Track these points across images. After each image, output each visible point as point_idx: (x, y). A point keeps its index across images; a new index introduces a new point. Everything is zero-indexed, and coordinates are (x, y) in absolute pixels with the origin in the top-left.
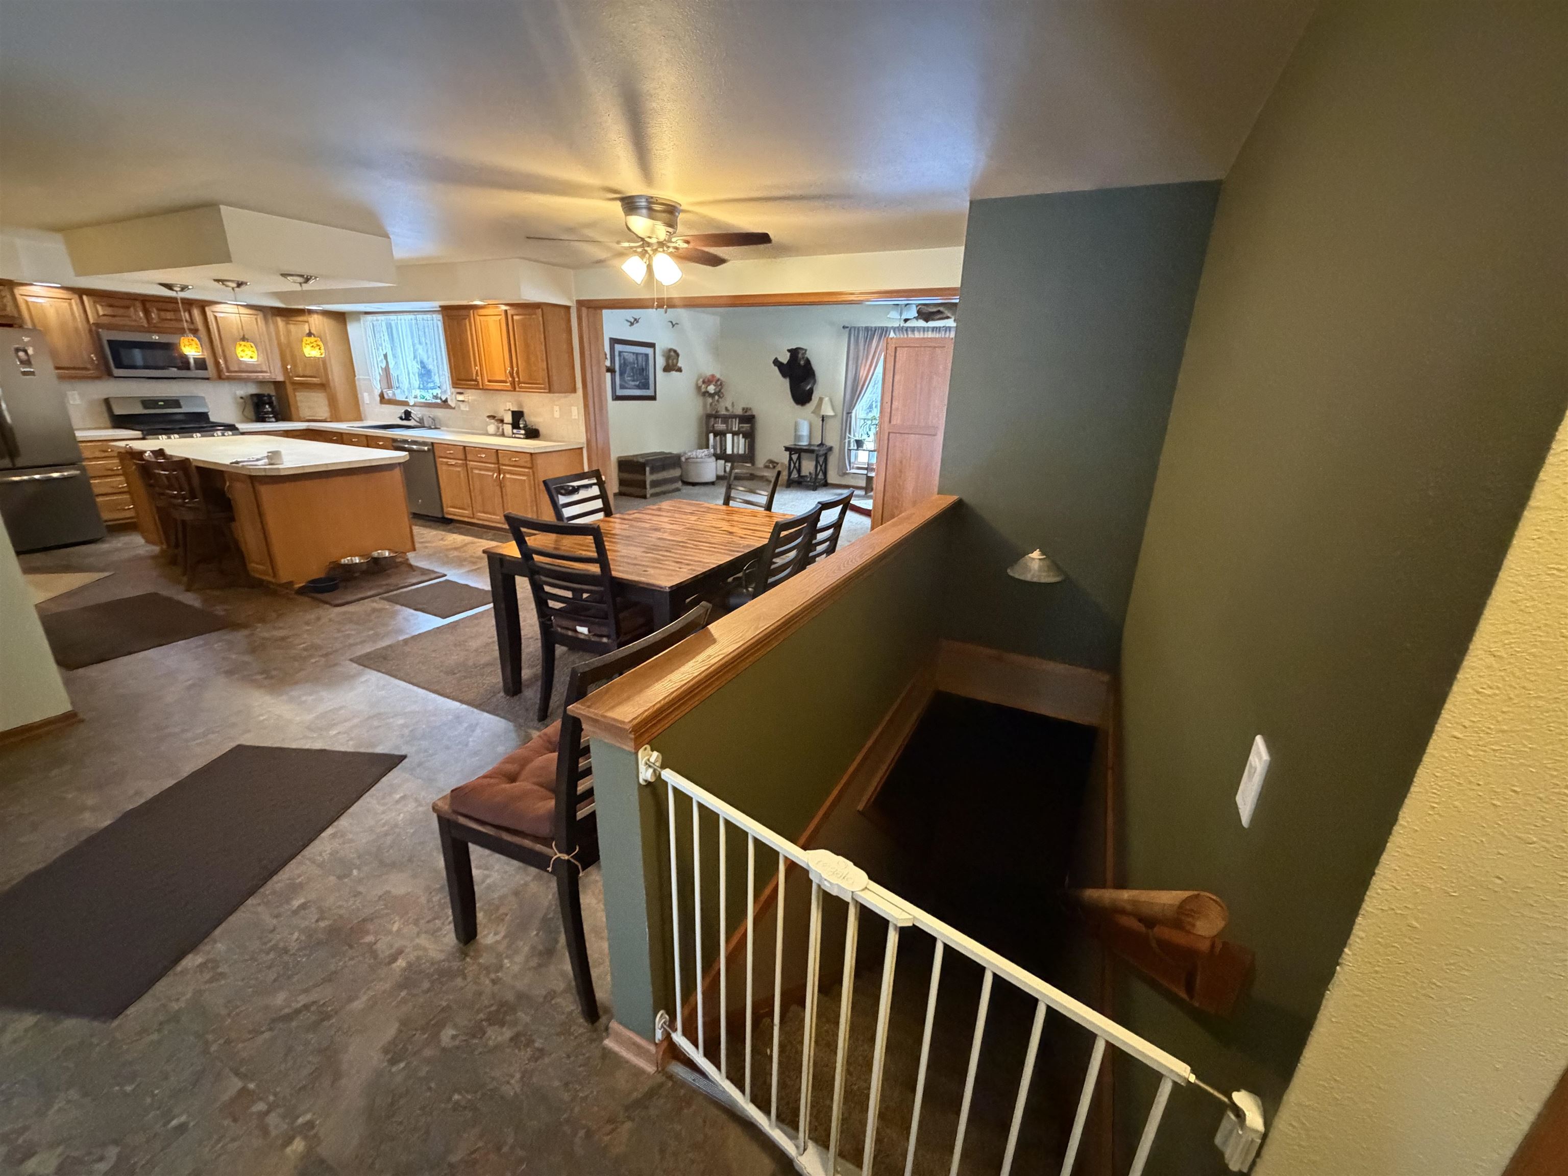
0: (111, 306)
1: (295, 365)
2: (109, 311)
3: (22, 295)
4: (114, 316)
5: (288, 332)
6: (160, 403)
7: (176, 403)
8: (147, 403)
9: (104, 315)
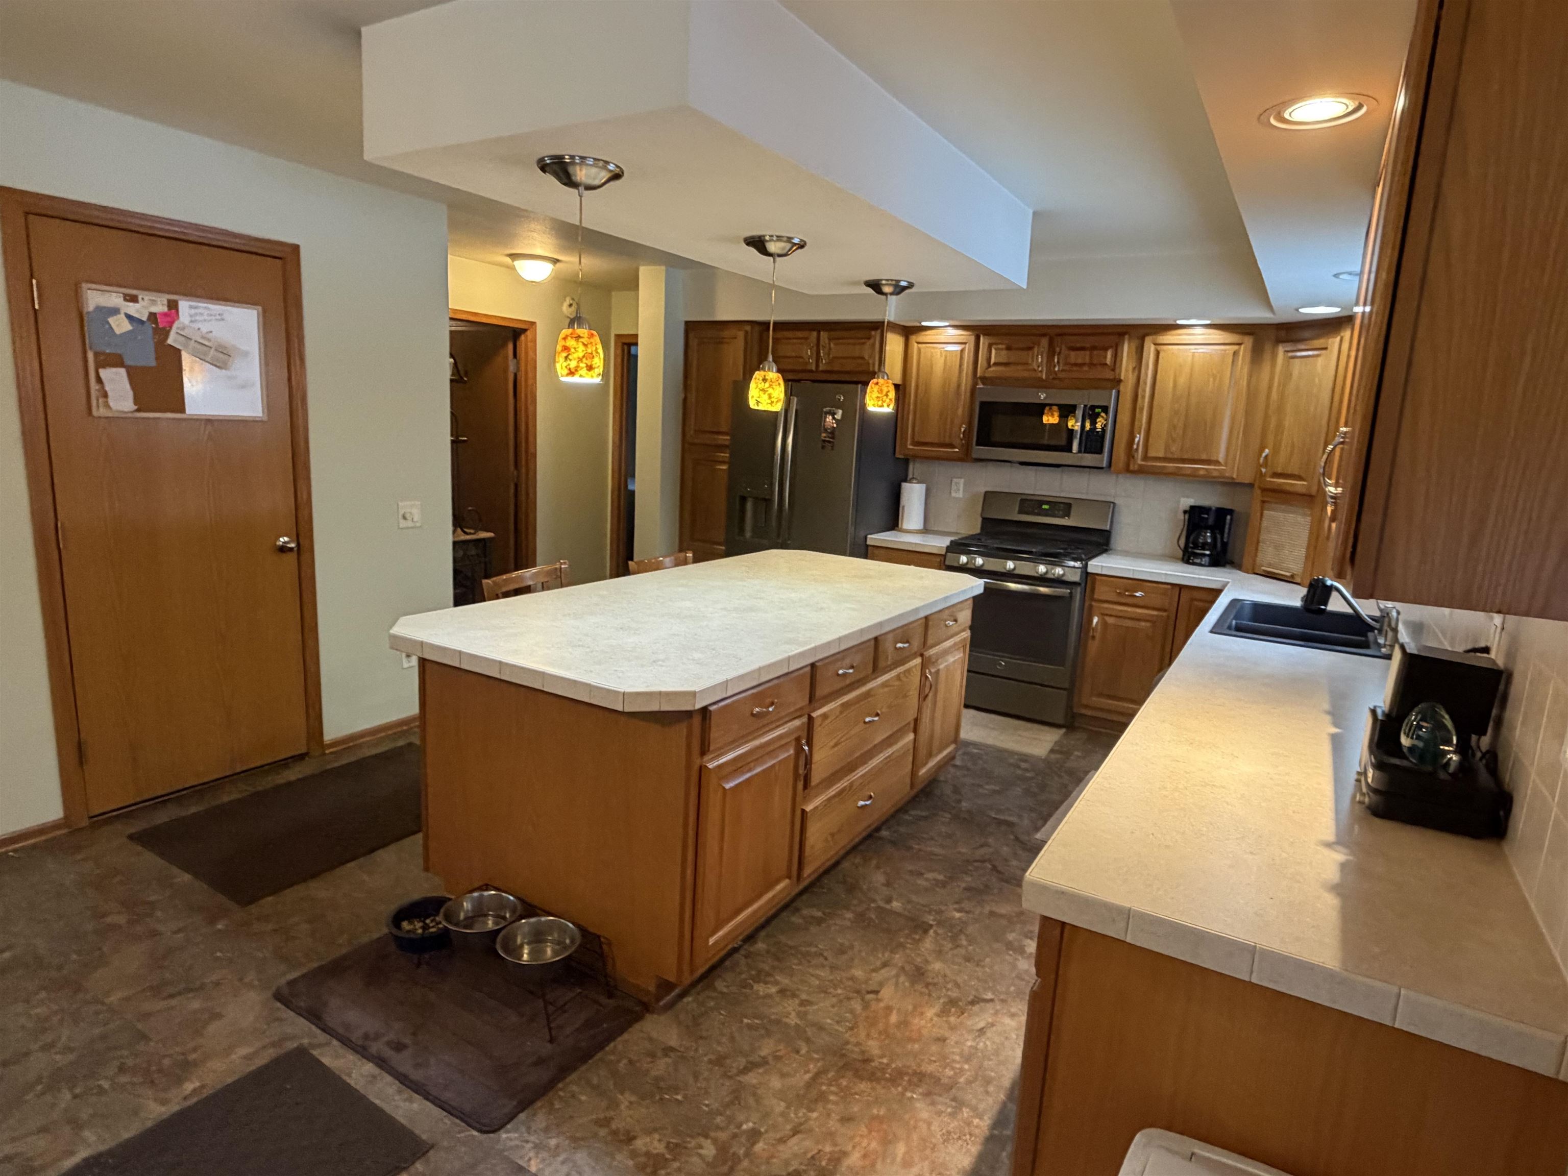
0: (1009, 348)
1: (1276, 450)
2: (1004, 356)
3: (918, 343)
4: (1006, 364)
5: (1287, 375)
6: (1045, 507)
7: (1064, 507)
8: (1030, 504)
9: (996, 364)
